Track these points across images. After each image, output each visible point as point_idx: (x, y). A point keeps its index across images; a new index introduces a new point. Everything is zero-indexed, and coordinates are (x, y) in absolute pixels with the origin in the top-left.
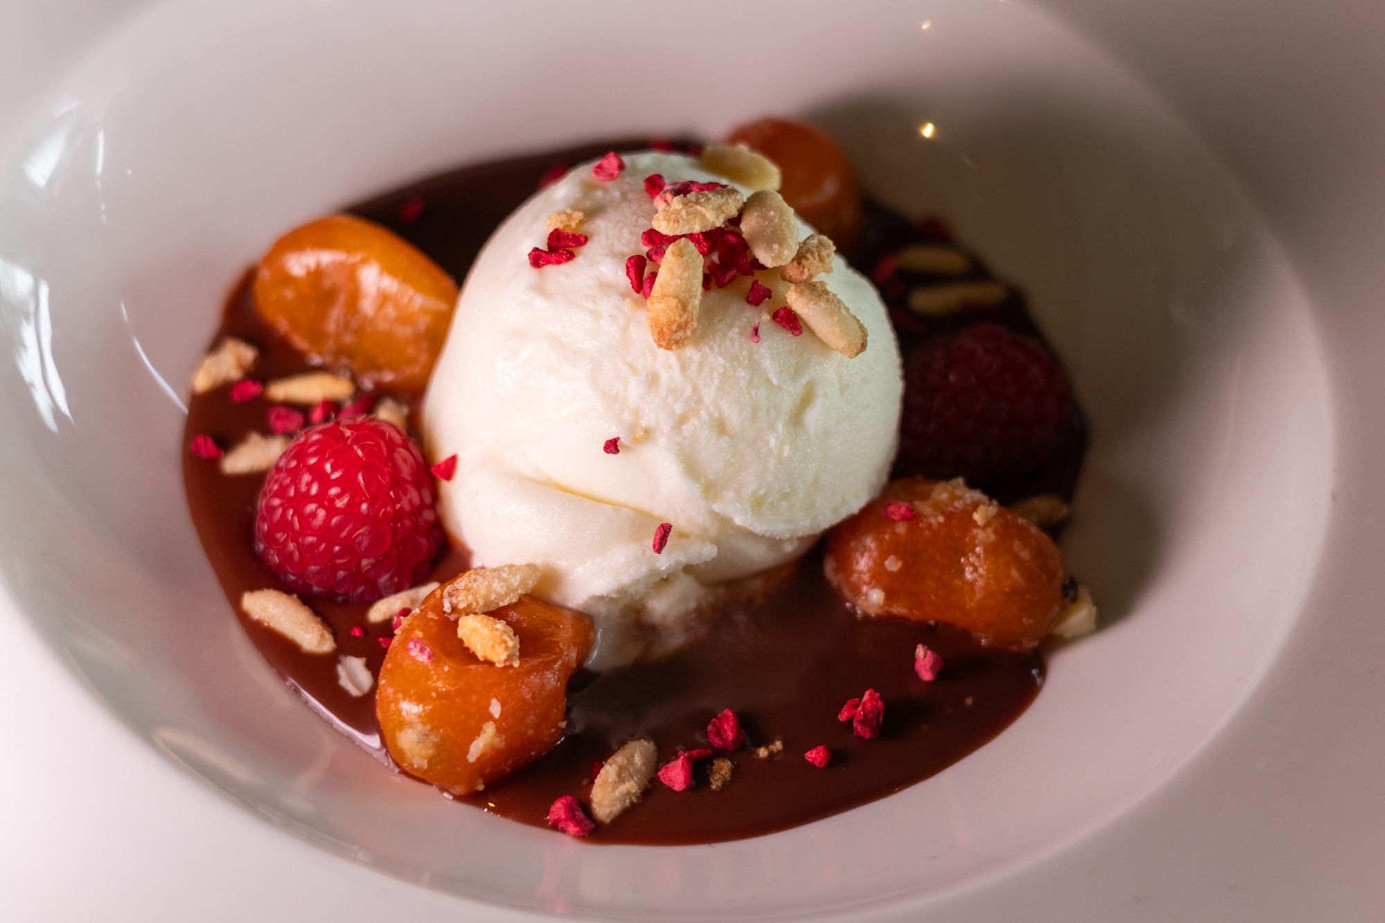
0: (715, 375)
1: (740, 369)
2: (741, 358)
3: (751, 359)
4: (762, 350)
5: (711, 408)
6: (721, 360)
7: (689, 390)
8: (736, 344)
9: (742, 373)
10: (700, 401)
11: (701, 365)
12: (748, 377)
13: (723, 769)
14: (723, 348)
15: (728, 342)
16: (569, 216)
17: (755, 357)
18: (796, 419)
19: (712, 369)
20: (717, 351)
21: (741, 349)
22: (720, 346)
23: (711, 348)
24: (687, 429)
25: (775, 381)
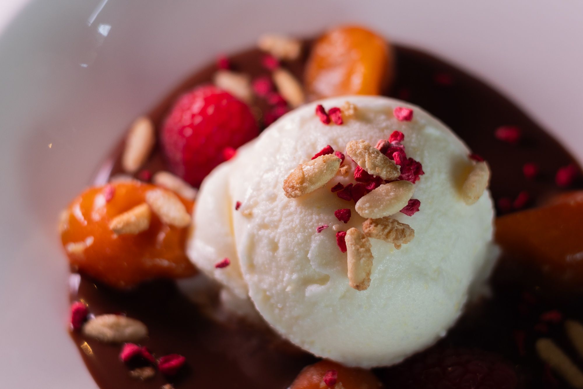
0: (291, 224)
1: (300, 234)
2: (307, 231)
3: (310, 235)
4: (318, 238)
5: (277, 236)
6: (297, 221)
7: (276, 218)
8: (311, 223)
9: (299, 236)
10: (276, 227)
11: (291, 214)
12: (300, 241)
13: (147, 372)
14: (305, 218)
15: (309, 218)
16: (349, 108)
17: (313, 237)
18: (306, 282)
19: (292, 221)
20: (301, 216)
21: (312, 227)
22: (305, 216)
23: (301, 212)
24: (262, 232)
25: (309, 256)
